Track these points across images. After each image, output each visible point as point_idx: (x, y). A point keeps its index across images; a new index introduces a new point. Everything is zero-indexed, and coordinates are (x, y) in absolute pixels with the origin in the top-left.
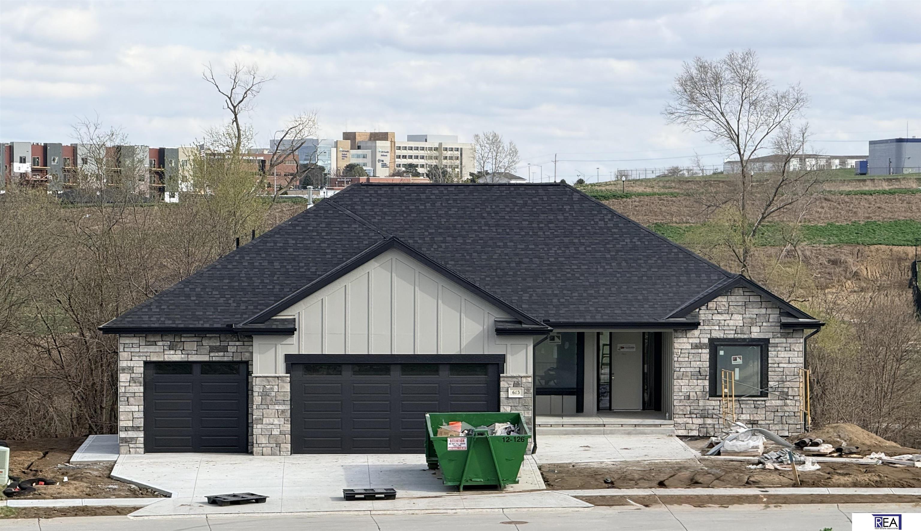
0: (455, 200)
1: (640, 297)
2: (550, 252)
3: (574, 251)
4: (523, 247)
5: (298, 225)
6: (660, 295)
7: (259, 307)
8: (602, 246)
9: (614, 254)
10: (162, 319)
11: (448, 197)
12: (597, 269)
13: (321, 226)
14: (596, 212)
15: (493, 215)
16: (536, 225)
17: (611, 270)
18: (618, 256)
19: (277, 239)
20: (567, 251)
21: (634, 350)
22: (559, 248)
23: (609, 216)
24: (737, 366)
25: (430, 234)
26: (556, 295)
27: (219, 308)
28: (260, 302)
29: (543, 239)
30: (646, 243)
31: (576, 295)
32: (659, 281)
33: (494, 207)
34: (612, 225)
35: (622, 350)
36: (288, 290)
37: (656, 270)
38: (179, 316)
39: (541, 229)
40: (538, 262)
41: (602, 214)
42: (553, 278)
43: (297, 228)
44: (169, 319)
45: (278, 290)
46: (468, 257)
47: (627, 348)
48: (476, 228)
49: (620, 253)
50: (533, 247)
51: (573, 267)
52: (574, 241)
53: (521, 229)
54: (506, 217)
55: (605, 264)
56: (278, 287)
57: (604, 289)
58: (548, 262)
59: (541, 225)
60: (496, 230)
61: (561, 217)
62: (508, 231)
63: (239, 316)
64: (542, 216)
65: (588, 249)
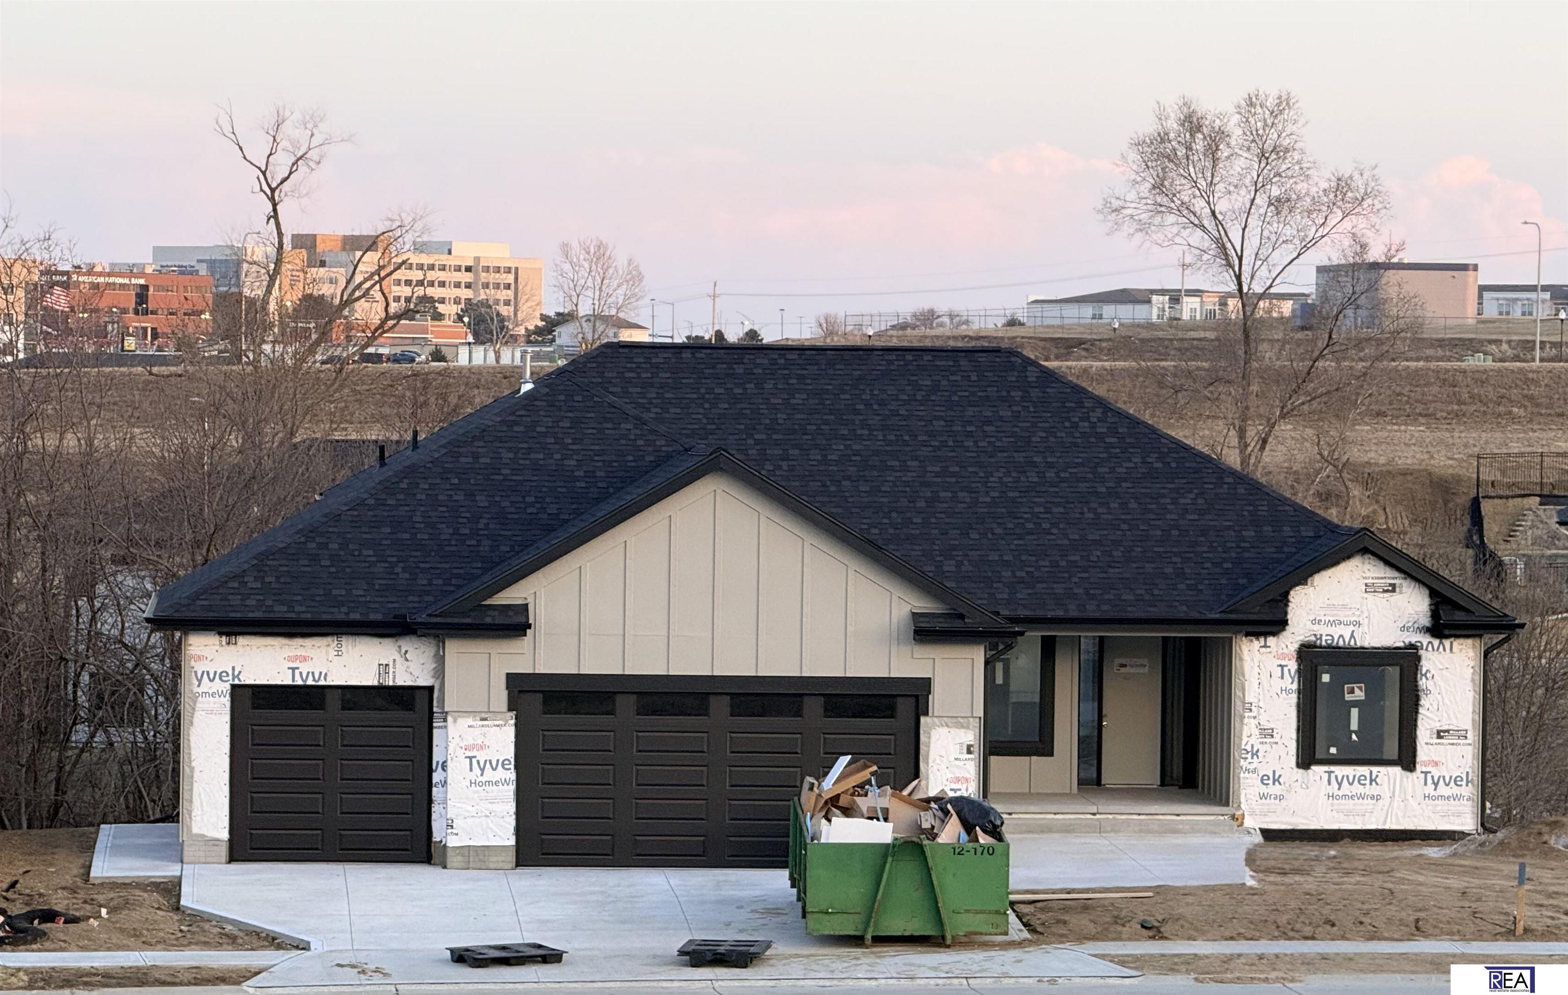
0: (801, 378)
1: (1169, 570)
2: (992, 479)
3: (1036, 480)
4: (938, 469)
5: (516, 423)
6: (1208, 565)
7: (454, 581)
8: (1088, 470)
9: (1112, 485)
10: (269, 603)
11: (786, 372)
12: (1082, 513)
13: (561, 424)
14: (1073, 405)
15: (875, 407)
16: (959, 428)
17: (1109, 517)
18: (1119, 490)
19: (480, 450)
20: (1023, 479)
21: (1146, 670)
22: (1008, 473)
23: (1098, 413)
24: (1355, 704)
25: (758, 442)
26: (1007, 564)
27: (376, 582)
28: (455, 571)
29: (974, 455)
30: (1174, 465)
31: (1047, 564)
32: (1202, 539)
33: (876, 392)
34: (1105, 430)
35: (1123, 670)
36: (507, 549)
37: (1196, 517)
38: (299, 598)
39: (970, 435)
40: (968, 500)
41: (1083, 407)
42: (999, 531)
43: (516, 429)
44: (282, 603)
45: (487, 548)
46: (833, 489)
47: (1132, 666)
48: (846, 432)
49: (1124, 485)
50: (957, 469)
51: (1037, 510)
52: (1035, 459)
53: (931, 434)
54: (901, 412)
55: (1096, 505)
56: (486, 543)
57: (1099, 553)
58: (988, 499)
59: (969, 429)
60: (884, 436)
61: (1005, 413)
62: (907, 438)
63: (416, 599)
64: (970, 411)
65: (1062, 475)
